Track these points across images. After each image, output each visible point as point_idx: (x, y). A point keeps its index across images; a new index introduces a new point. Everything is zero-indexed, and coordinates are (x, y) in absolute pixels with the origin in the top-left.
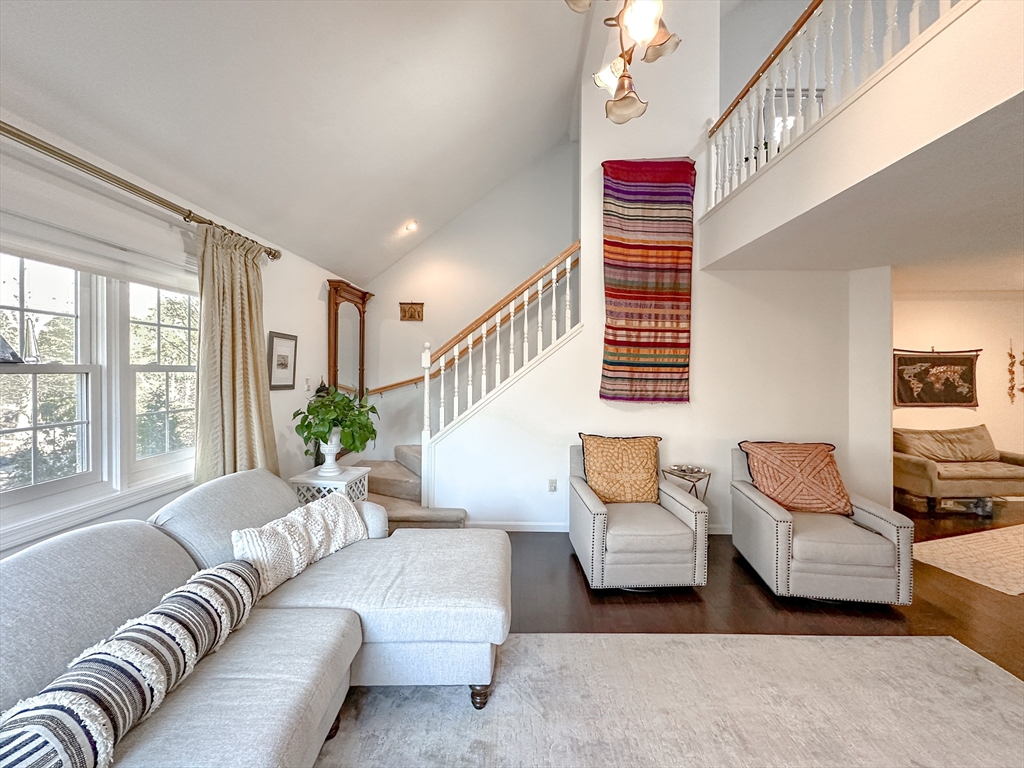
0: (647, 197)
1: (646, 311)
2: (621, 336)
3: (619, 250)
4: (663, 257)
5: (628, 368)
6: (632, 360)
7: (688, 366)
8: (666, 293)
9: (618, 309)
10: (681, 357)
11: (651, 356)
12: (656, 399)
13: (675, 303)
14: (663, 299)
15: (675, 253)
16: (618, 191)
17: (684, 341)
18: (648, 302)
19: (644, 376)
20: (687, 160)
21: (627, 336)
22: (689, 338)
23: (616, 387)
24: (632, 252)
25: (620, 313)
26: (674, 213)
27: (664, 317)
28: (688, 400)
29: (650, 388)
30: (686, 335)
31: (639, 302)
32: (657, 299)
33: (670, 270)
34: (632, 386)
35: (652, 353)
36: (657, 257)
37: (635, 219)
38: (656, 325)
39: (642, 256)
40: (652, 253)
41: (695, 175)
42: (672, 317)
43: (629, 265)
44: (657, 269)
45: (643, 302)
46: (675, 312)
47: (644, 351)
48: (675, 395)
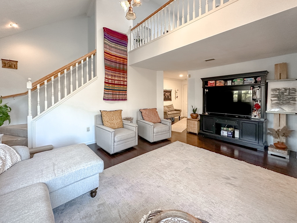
0: (116, 42)
1: (116, 75)
2: (110, 81)
3: (109, 55)
4: (121, 60)
5: (112, 91)
6: (113, 89)
7: (126, 91)
8: (121, 70)
9: (109, 73)
10: (125, 88)
11: (118, 88)
12: (119, 100)
13: (123, 73)
14: (120, 72)
15: (123, 59)
16: (108, 38)
17: (126, 84)
18: (117, 72)
19: (116, 93)
20: (126, 35)
21: (112, 81)
22: (127, 83)
23: (109, 96)
24: (113, 57)
25: (109, 74)
26: (123, 48)
27: (121, 77)
28: (127, 100)
29: (118, 97)
30: (126, 82)
31: (114, 72)
32: (119, 72)
33: (122, 64)
34: (113, 96)
35: (118, 87)
36: (119, 60)
37: (114, 47)
38: (119, 79)
39: (115, 59)
40: (118, 58)
41: (128, 40)
42: (123, 77)
43: (112, 60)
44: (119, 63)
45: (115, 72)
46: (123, 76)
47: (116, 86)
48: (124, 99)
